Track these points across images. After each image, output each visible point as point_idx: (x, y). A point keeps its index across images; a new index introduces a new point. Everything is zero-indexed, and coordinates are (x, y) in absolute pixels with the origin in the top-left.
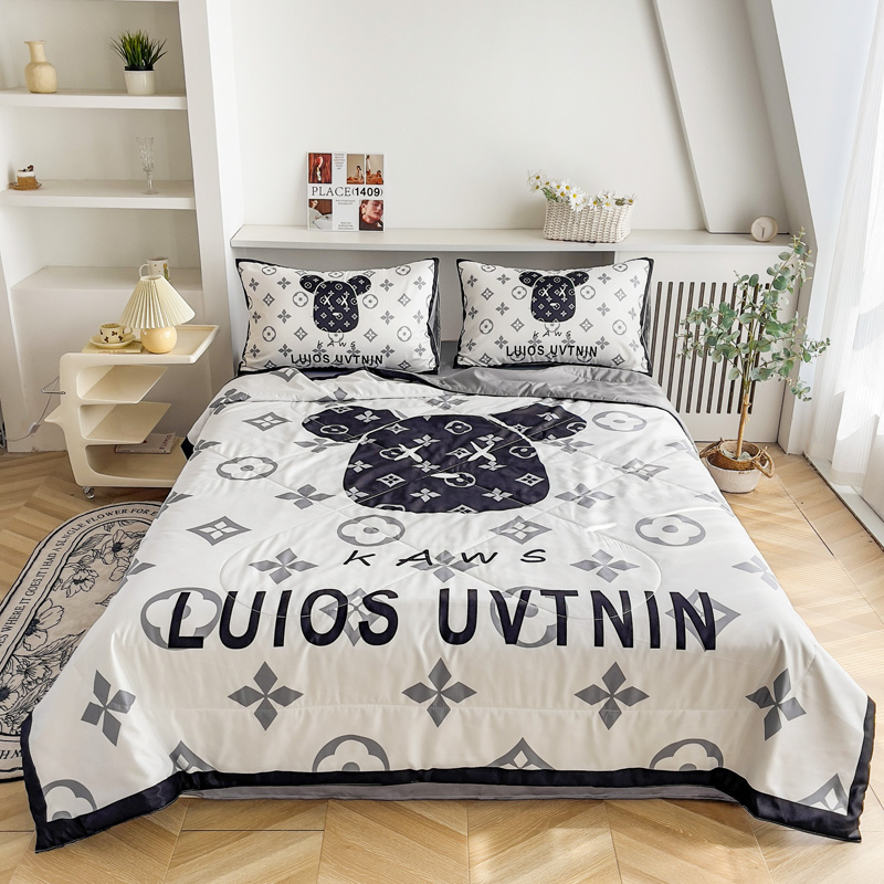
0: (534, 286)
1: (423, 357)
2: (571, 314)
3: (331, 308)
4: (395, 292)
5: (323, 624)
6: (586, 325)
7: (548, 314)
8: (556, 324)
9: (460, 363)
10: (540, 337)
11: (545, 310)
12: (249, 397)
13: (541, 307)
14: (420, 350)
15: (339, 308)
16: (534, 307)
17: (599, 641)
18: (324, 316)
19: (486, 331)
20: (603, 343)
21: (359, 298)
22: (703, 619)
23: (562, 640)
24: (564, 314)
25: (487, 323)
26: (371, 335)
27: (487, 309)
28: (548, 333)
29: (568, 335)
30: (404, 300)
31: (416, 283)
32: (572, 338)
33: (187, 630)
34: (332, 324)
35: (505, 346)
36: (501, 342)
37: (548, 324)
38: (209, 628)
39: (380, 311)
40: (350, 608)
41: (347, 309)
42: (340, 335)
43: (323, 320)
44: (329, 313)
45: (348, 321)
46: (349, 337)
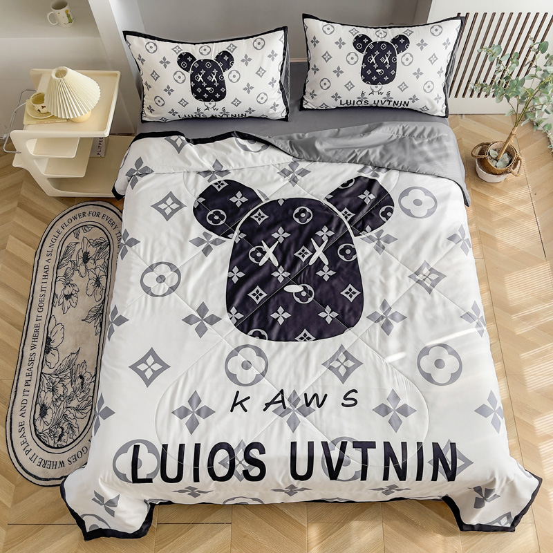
0: (365, 53)
1: (277, 111)
2: (392, 78)
3: (204, 84)
4: (253, 66)
5: (221, 471)
6: (403, 87)
7: (374, 78)
8: (379, 86)
9: (305, 106)
10: (366, 95)
11: (372, 75)
12: (152, 171)
13: (369, 72)
14: (275, 106)
15: (210, 84)
16: (363, 72)
17: (386, 477)
18: (199, 90)
19: (325, 87)
20: (414, 99)
21: (225, 74)
22: (450, 466)
23: (364, 477)
24: (386, 78)
25: (325, 81)
26: (236, 102)
27: (326, 69)
28: (373, 93)
29: (388, 94)
30: (260, 72)
31: (270, 56)
32: (391, 96)
33: (141, 474)
34: (206, 96)
35: (339, 100)
36: (336, 97)
37: (373, 86)
38: (155, 473)
39: (242, 84)
40: (237, 462)
41: (216, 84)
42: (213, 103)
43: (199, 92)
44: (203, 88)
45: (218, 93)
46: (220, 104)
